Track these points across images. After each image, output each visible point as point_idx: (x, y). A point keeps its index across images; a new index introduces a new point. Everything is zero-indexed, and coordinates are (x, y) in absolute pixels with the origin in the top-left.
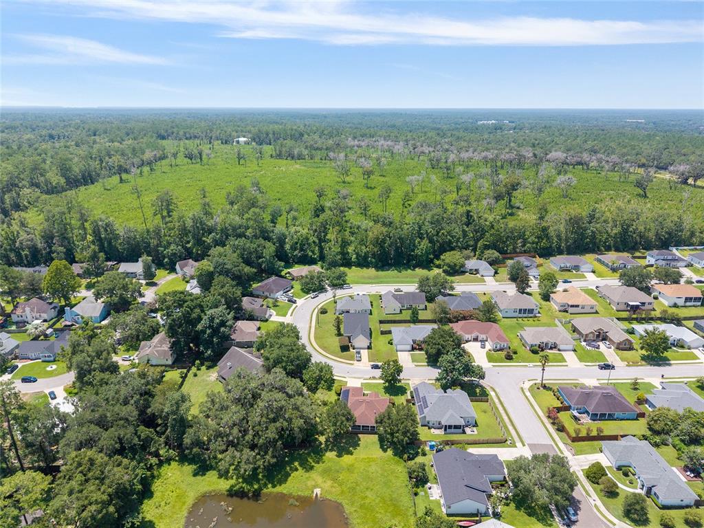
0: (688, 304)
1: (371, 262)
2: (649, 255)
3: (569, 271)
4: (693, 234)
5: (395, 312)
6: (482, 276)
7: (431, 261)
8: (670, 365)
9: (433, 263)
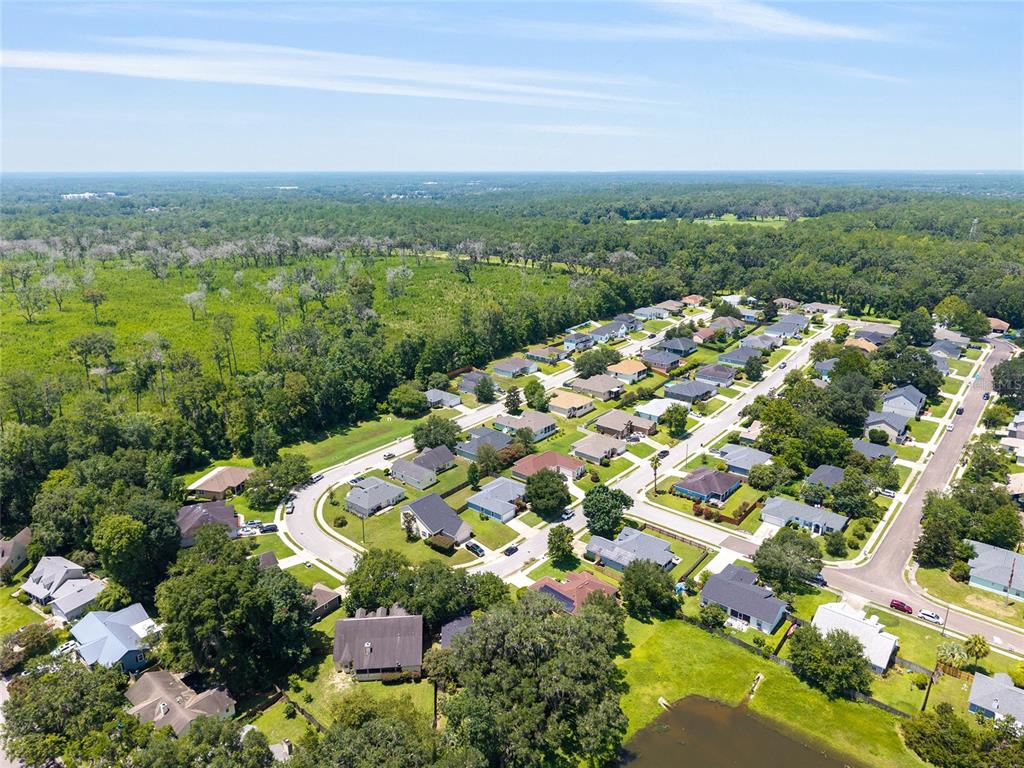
0: (641, 377)
1: (298, 434)
2: (567, 341)
3: (521, 375)
4: (577, 313)
5: (432, 483)
6: (451, 407)
7: (373, 408)
8: (690, 434)
9: (377, 410)
